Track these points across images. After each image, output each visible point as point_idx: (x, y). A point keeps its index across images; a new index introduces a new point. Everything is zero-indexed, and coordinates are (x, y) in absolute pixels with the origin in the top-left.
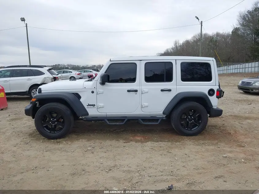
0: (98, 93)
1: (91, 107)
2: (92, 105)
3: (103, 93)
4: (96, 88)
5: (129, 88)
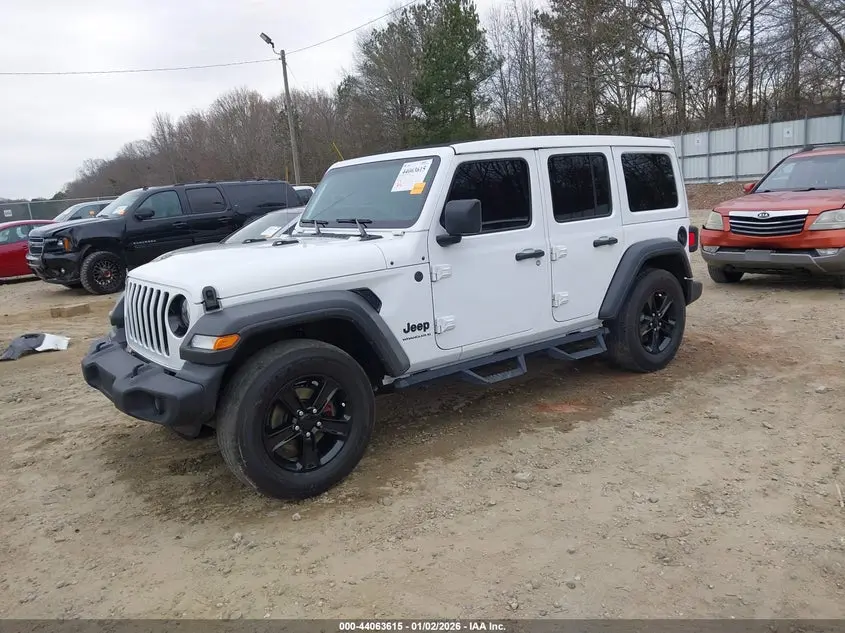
0: (439, 277)
1: (417, 333)
2: (419, 327)
3: (448, 276)
4: (426, 260)
5: (520, 248)
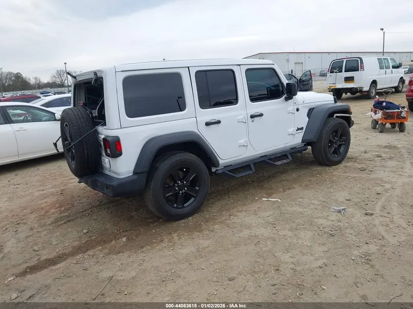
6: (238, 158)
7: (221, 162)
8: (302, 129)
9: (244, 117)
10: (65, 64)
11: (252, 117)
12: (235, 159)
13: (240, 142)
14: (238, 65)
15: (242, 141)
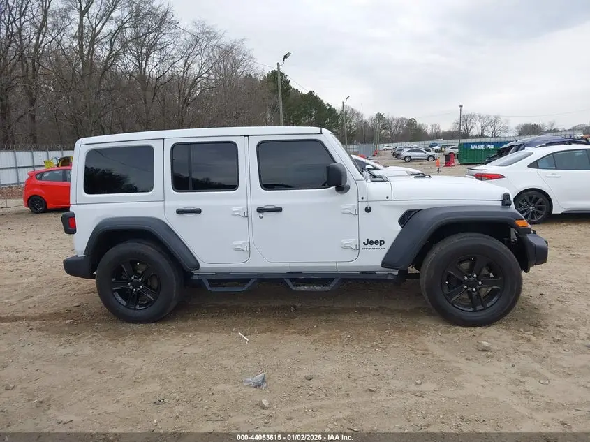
6: (232, 265)
7: (202, 265)
8: (382, 243)
9: (243, 209)
10: (461, 106)
11: (260, 210)
12: (228, 265)
13: (236, 243)
14: (245, 136)
15: (238, 243)
